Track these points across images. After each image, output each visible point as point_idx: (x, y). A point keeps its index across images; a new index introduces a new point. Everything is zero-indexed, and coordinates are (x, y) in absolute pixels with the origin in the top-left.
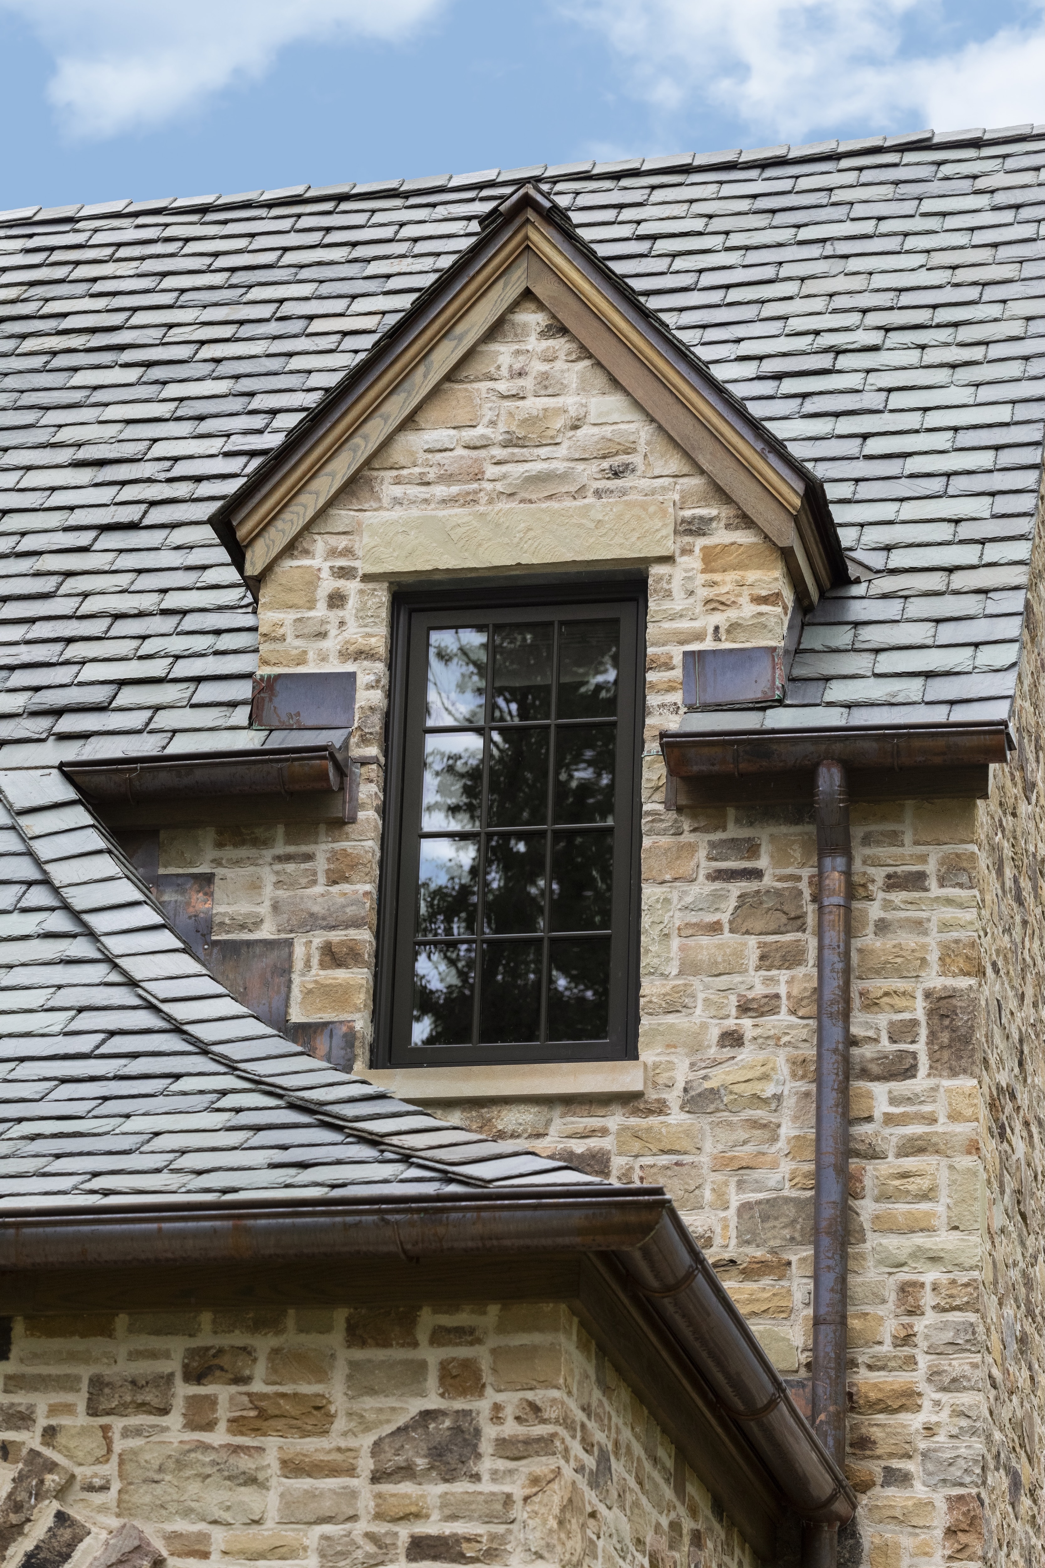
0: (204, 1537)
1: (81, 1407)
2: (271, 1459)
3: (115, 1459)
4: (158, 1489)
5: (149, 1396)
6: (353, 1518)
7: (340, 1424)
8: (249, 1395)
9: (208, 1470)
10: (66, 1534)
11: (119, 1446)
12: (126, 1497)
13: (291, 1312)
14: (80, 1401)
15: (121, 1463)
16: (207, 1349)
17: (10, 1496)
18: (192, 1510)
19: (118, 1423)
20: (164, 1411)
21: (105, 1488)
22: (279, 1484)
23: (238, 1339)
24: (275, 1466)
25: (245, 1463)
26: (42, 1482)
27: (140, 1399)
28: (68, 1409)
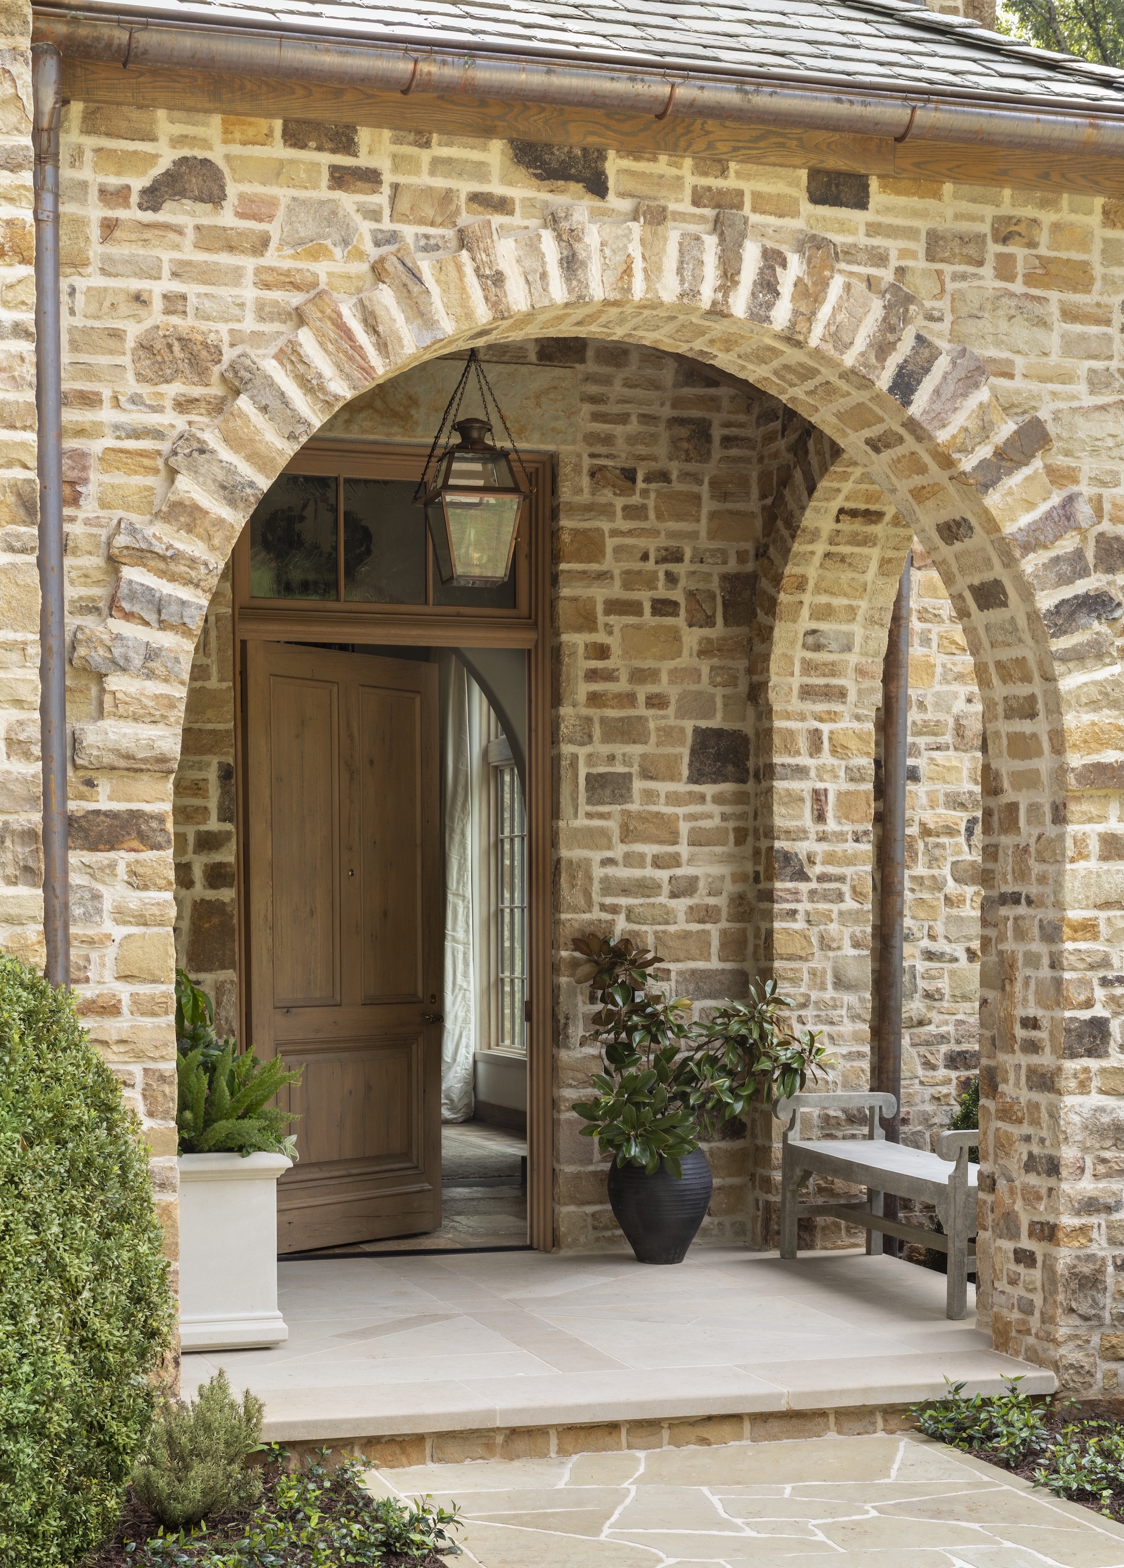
0: (1010, 363)
1: (922, 254)
2: (1054, 309)
3: (948, 297)
4: (980, 323)
5: (971, 250)
6: (1110, 358)
7: (1098, 285)
8: (1038, 257)
9: (1013, 312)
10: (926, 353)
11: (950, 286)
12: (956, 327)
13: (1065, 196)
14: (920, 247)
15: (953, 300)
16: (1010, 218)
17: (885, 319)
18: (1003, 342)
19: (948, 269)
20: (980, 263)
21: (940, 319)
22: (1060, 327)
23: (1029, 212)
24: (1057, 313)
25: (1038, 309)
26: (907, 310)
27: (965, 251)
28: (913, 255)
